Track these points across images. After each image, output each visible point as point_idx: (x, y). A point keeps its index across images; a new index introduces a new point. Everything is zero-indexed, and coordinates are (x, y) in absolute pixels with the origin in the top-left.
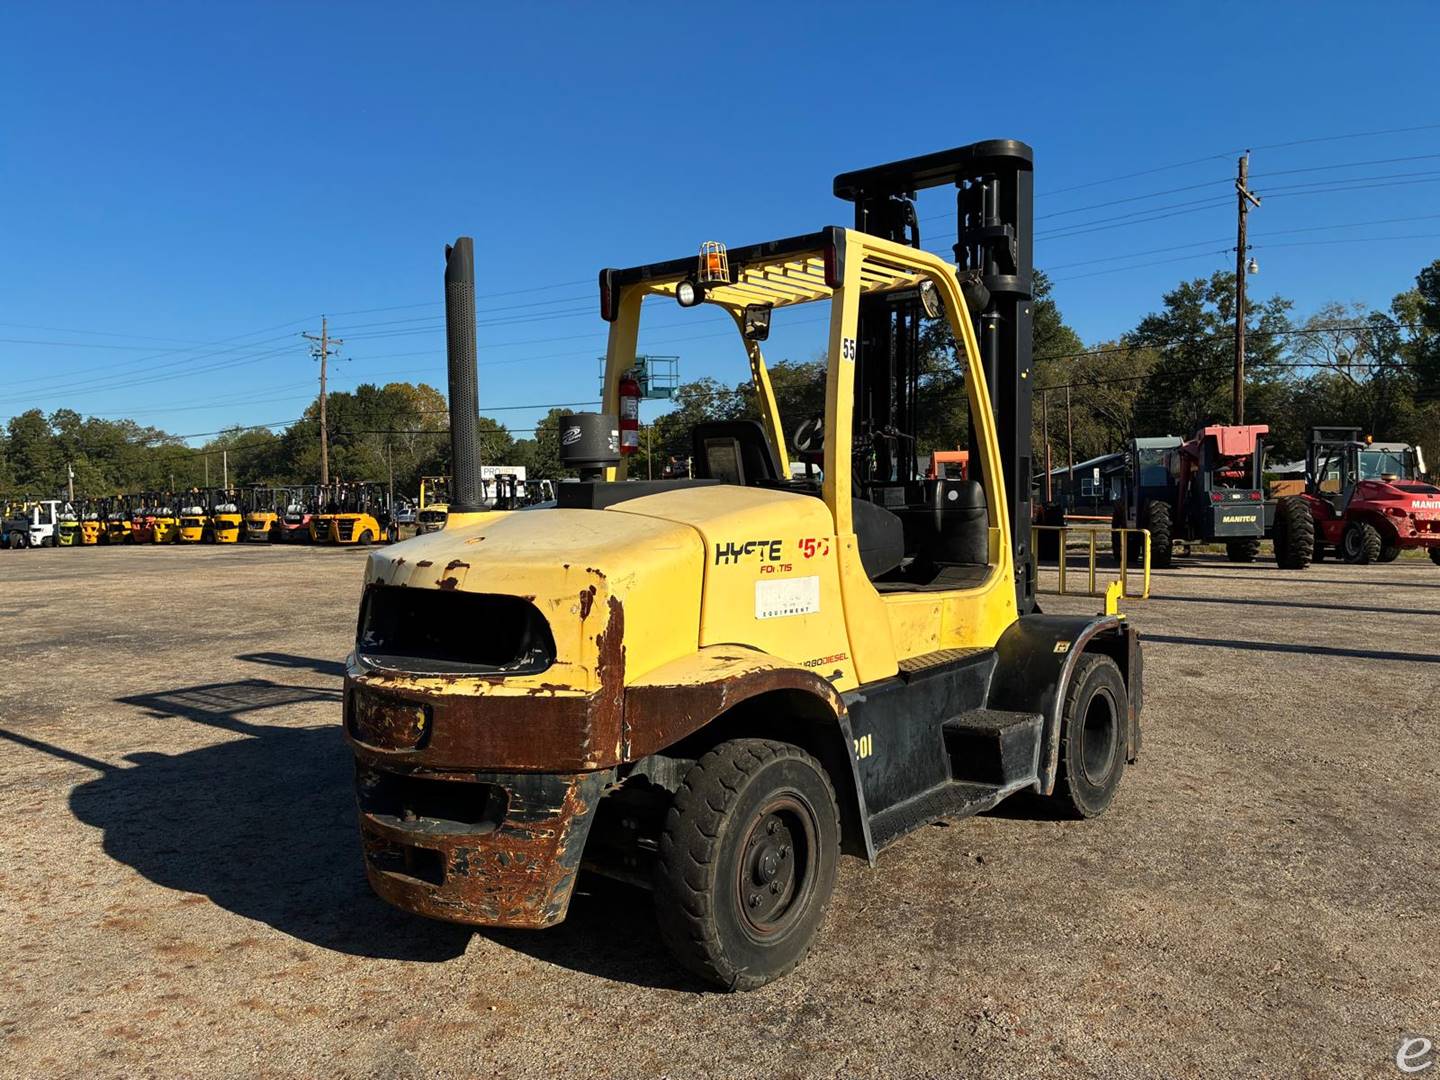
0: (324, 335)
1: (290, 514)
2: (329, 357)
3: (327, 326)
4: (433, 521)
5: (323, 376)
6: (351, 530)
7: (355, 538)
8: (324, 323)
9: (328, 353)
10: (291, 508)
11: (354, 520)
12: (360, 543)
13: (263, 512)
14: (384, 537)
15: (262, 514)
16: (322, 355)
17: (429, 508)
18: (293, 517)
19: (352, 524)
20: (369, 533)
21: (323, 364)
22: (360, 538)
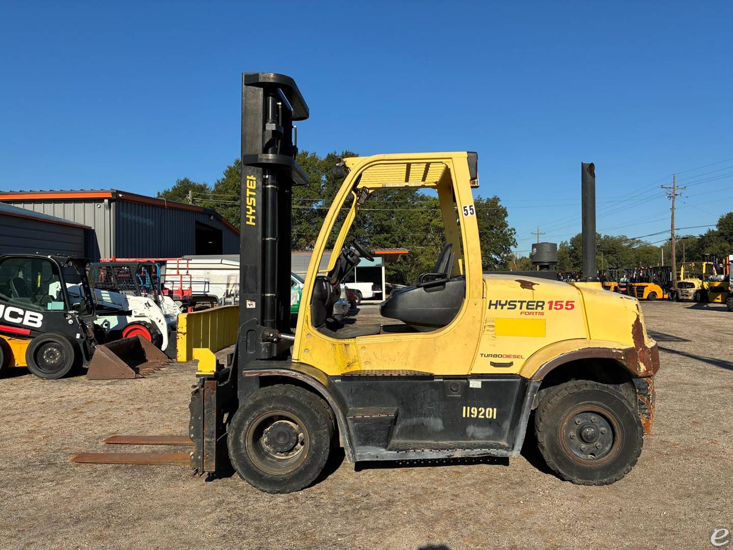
0: (674, 185)
1: (621, 282)
2: (676, 197)
3: (676, 180)
4: (685, 288)
5: (673, 207)
6: (643, 292)
7: (645, 297)
8: (674, 179)
9: (676, 195)
10: (622, 279)
11: (644, 287)
12: (648, 299)
13: (611, 281)
14: (666, 296)
15: (610, 283)
16: (672, 197)
17: (686, 281)
18: (622, 284)
19: (644, 289)
20: (654, 294)
21: (673, 201)
22: (648, 296)
